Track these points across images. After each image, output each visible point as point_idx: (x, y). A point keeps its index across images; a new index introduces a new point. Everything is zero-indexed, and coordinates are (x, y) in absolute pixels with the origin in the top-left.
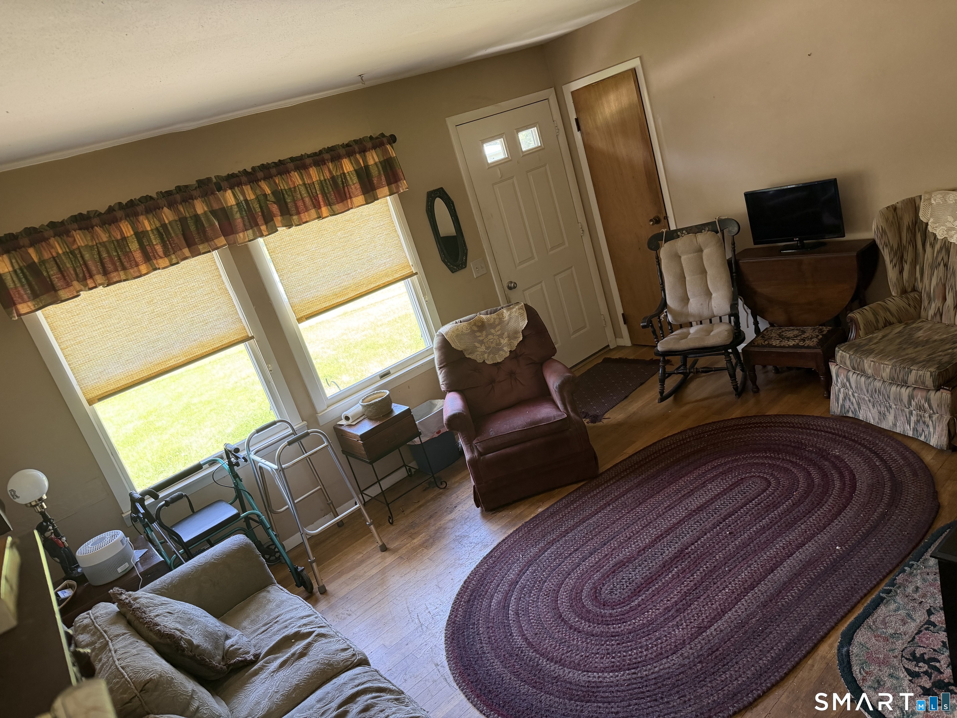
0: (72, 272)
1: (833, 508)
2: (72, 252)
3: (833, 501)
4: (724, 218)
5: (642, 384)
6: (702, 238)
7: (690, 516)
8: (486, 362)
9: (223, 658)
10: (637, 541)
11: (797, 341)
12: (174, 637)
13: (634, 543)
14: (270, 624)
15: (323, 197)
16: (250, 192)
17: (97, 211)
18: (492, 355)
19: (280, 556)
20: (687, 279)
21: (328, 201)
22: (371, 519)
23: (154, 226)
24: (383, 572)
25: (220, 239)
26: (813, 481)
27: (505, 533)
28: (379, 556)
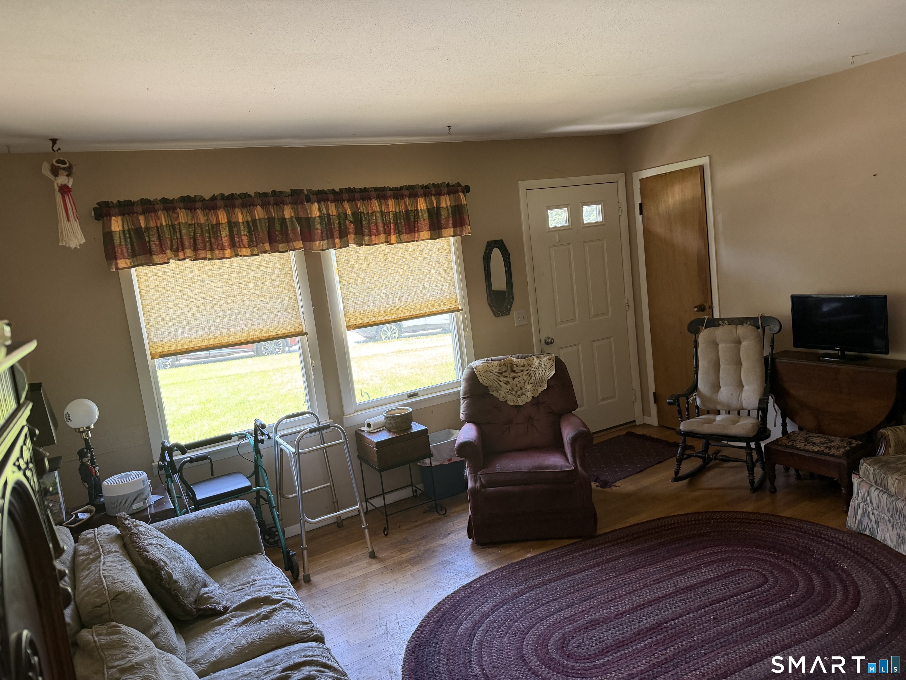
0: (169, 242)
1: (829, 618)
2: (173, 226)
3: (831, 611)
4: (767, 315)
5: (660, 462)
6: (741, 330)
7: (677, 593)
8: (508, 402)
9: (195, 602)
10: (617, 605)
11: (822, 447)
12: (157, 565)
13: (614, 606)
14: (247, 585)
15: (395, 226)
16: (334, 209)
17: (202, 196)
18: (514, 397)
19: (278, 540)
20: (722, 367)
21: (398, 230)
22: (366, 524)
23: (246, 219)
24: (366, 576)
25: (298, 242)
26: (813, 588)
27: (490, 568)
28: (366, 561)
